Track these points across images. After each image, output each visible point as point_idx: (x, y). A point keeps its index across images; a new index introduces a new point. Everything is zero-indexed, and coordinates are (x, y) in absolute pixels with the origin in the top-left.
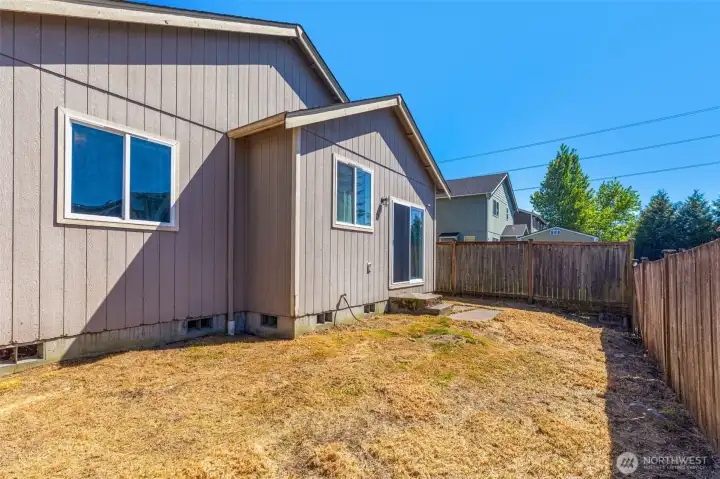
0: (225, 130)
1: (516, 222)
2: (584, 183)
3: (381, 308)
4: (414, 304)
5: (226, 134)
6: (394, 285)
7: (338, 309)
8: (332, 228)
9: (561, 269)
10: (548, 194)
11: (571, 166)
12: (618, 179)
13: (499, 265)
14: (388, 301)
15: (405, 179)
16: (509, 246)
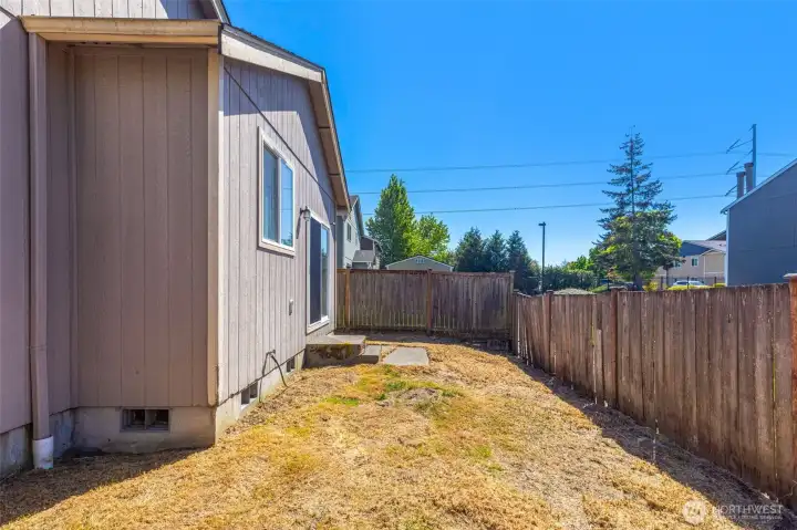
0: (17, 13)
1: (362, 248)
2: (410, 215)
3: (299, 360)
4: (344, 352)
5: (19, 21)
6: (312, 327)
7: (264, 376)
8: (258, 248)
9: (457, 299)
10: (383, 221)
11: (400, 197)
12: (434, 215)
13: (399, 295)
14: (306, 350)
15: (316, 185)
16: (409, 275)
